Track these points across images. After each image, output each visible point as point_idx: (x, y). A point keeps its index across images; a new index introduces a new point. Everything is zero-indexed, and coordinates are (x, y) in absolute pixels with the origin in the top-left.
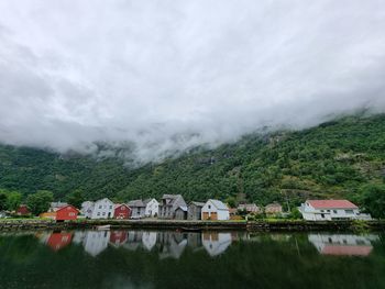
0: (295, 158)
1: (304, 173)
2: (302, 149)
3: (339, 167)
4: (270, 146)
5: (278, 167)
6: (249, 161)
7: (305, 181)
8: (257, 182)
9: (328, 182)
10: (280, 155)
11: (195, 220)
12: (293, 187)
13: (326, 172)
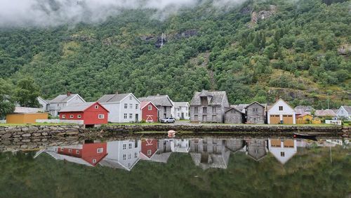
0: (289, 45)
1: (299, 68)
2: (297, 33)
3: (343, 63)
4: (252, 25)
5: (265, 57)
6: (223, 45)
7: (301, 78)
8: (237, 76)
9: (329, 81)
10: (268, 40)
11: (260, 124)
12: (284, 86)
13: (326, 68)
